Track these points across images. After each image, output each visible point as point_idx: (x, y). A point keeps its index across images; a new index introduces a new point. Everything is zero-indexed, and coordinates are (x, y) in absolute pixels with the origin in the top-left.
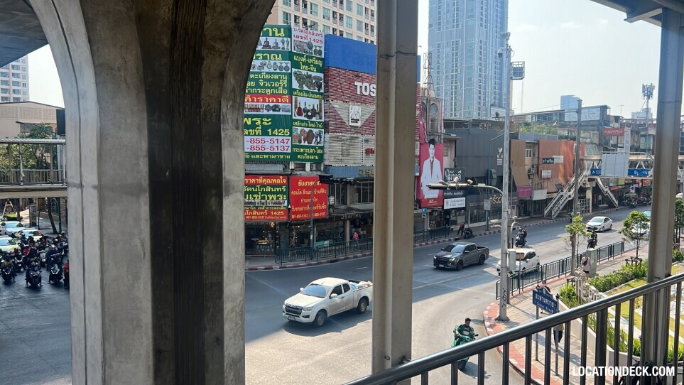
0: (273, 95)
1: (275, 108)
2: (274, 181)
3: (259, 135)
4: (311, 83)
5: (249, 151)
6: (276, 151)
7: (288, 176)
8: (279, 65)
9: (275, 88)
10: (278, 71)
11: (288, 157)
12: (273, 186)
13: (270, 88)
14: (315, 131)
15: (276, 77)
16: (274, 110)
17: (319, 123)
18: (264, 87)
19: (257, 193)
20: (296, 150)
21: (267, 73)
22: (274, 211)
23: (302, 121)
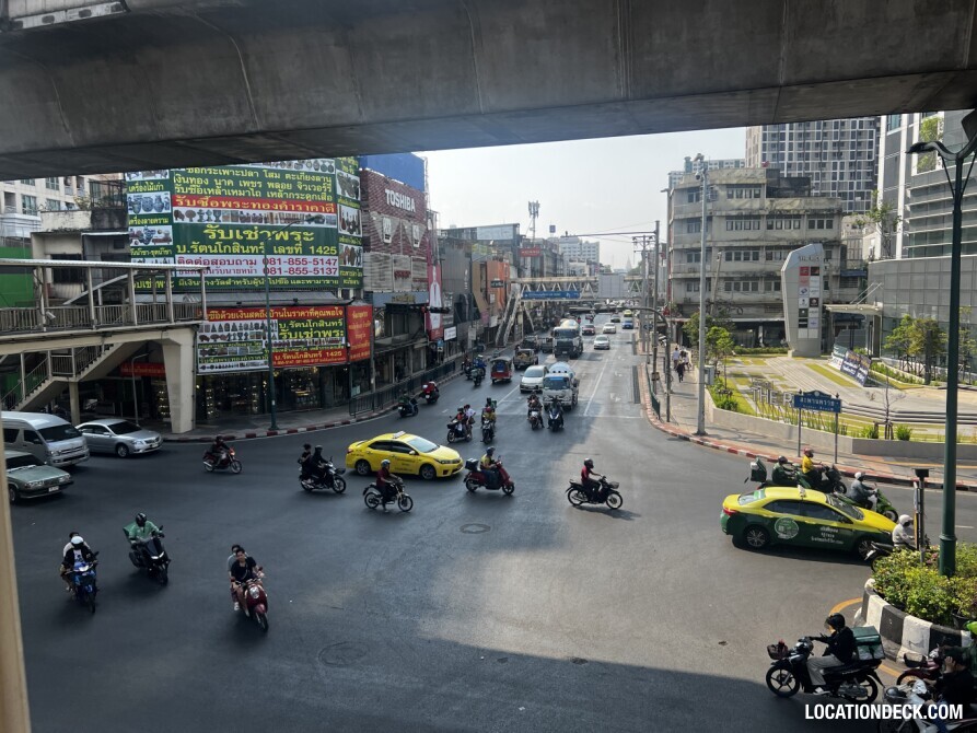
0: (315, 202)
1: (317, 219)
2: (328, 313)
3: (299, 254)
4: (350, 188)
5: (288, 274)
6: (320, 274)
7: (344, 307)
8: (321, 163)
9: (317, 193)
10: (320, 171)
11: (336, 282)
12: (327, 319)
13: (311, 193)
14: (356, 248)
15: (318, 179)
16: (317, 222)
17: (359, 238)
18: (303, 191)
19: (308, 329)
20: (343, 273)
21: (307, 173)
22: (330, 351)
23: (346, 236)
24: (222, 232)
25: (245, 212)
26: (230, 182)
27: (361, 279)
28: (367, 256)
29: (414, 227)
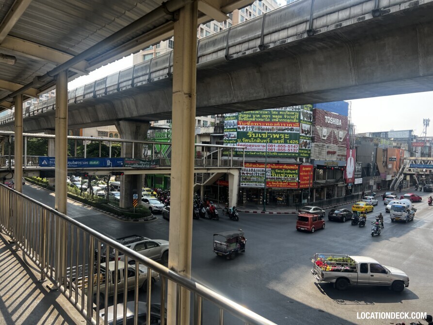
0: (291, 123)
1: (292, 129)
2: (292, 167)
3: (282, 143)
4: (308, 117)
5: (277, 151)
6: (291, 151)
7: (299, 165)
8: (295, 108)
10: (294, 110)
11: (297, 155)
12: (291, 170)
13: (290, 119)
14: (308, 141)
15: (293, 113)
16: (291, 131)
17: (310, 137)
18: (287, 118)
19: (283, 173)
20: (300, 151)
21: (288, 111)
22: (291, 183)
23: (303, 136)
24: (254, 135)
25: (263, 127)
26: (259, 116)
27: (309, 154)
28: (313, 144)
29: (340, 132)
